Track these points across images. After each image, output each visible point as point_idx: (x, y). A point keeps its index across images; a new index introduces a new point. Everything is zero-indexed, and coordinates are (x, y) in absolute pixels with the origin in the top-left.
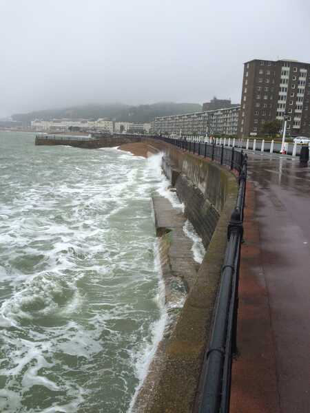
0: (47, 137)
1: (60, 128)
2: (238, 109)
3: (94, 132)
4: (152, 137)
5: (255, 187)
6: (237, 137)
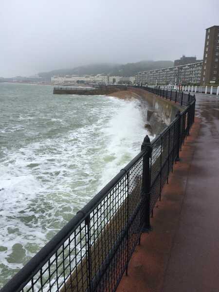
0: (61, 88)
1: (71, 82)
2: (201, 63)
3: (94, 84)
4: (135, 86)
5: (202, 121)
6: (198, 85)
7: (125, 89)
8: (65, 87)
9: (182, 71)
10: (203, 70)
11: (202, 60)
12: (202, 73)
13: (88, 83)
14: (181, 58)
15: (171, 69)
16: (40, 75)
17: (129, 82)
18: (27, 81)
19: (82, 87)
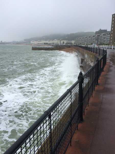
0: (36, 47)
1: (41, 43)
2: (109, 33)
3: (53, 45)
4: (75, 46)
5: (110, 64)
6: (108, 44)
7: (69, 47)
8: (38, 46)
9: (100, 37)
10: (111, 37)
11: (110, 31)
12: (110, 38)
13: (50, 44)
14: (99, 30)
15: (94, 36)
16: (25, 40)
17: (71, 44)
18: (18, 43)
19: (47, 46)
